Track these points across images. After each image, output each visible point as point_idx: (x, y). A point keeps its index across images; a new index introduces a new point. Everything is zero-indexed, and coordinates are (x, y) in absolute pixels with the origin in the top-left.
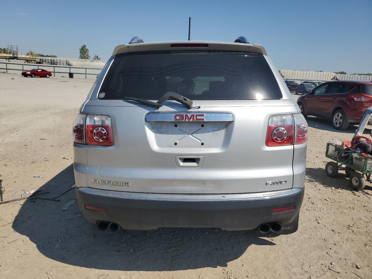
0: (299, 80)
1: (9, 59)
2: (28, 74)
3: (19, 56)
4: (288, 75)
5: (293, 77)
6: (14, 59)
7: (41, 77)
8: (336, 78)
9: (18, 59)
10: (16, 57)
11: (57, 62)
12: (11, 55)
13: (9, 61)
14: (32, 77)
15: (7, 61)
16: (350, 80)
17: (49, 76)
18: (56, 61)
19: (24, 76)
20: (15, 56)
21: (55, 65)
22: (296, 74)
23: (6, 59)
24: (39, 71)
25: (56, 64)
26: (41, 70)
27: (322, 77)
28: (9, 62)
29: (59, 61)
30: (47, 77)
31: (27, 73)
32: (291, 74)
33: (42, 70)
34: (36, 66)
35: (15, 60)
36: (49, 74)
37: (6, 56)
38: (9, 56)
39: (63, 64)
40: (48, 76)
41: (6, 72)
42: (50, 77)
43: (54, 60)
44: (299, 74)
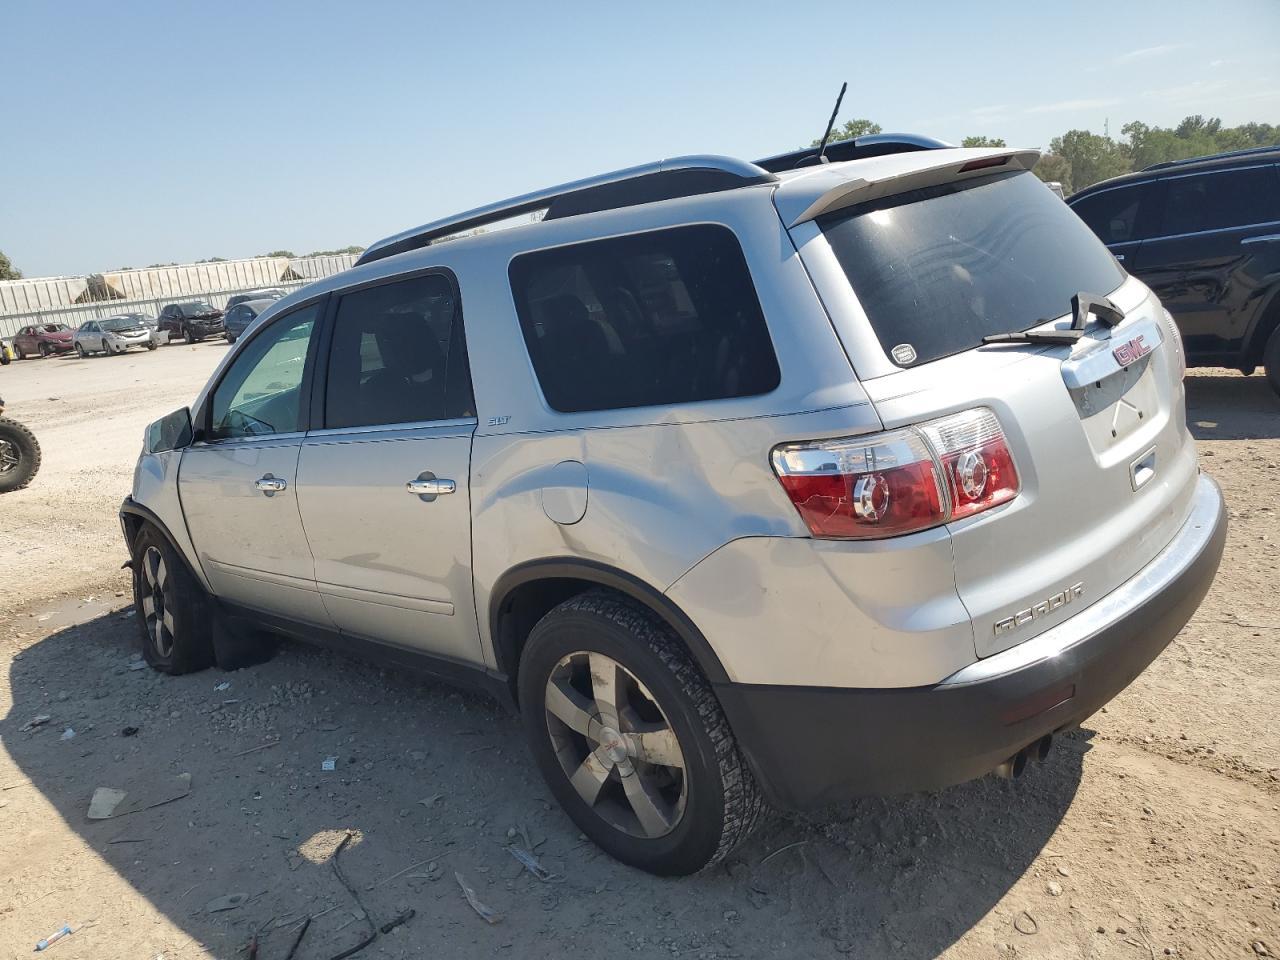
0: (150, 302)
4: (136, 285)
5: (156, 290)
8: (294, 273)
16: (347, 269)
22: (164, 278)
27: (249, 275)
32: (145, 281)
44: (173, 277)
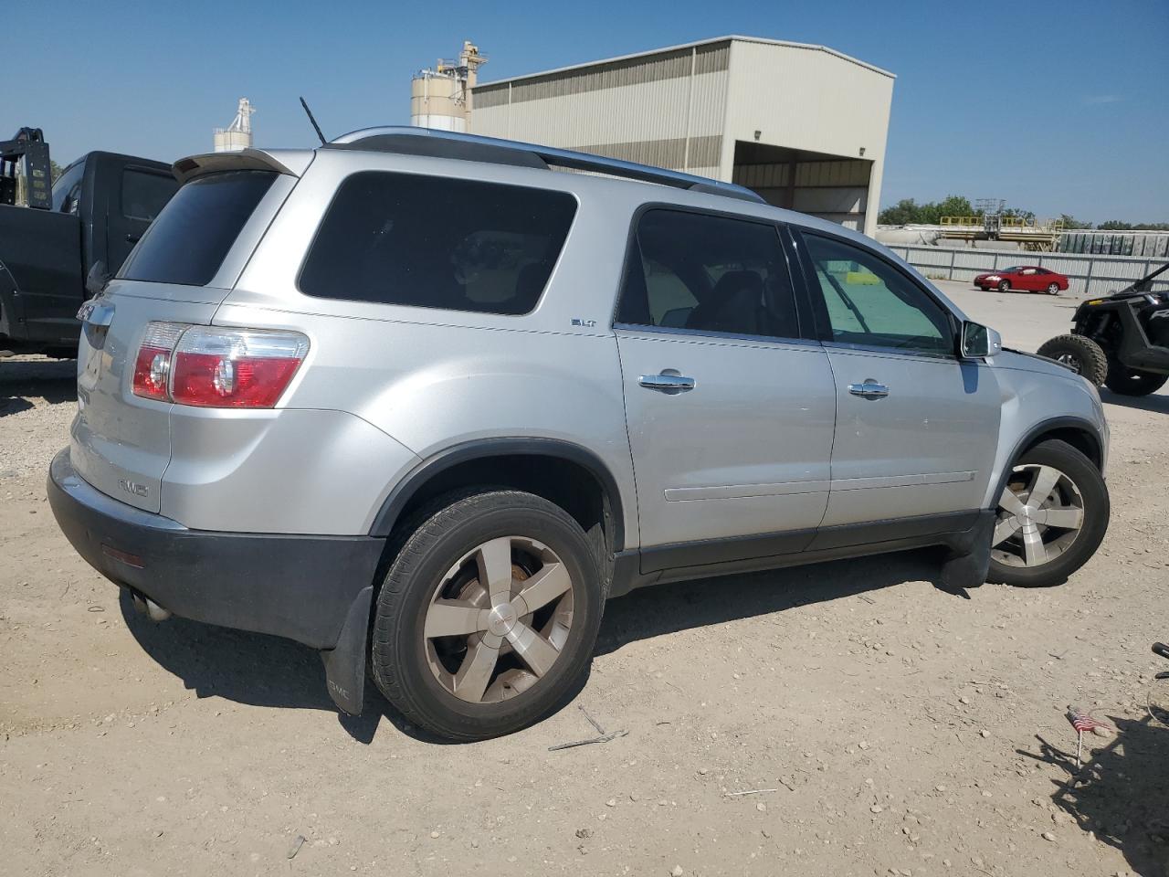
1: (974, 239)
2: (992, 281)
3: (1002, 231)
6: (987, 239)
7: (1032, 292)
9: (998, 239)
10: (994, 233)
11: (1131, 247)
12: (981, 229)
13: (973, 246)
14: (1001, 291)
15: (967, 247)
17: (1059, 289)
18: (1130, 243)
19: (980, 288)
20: (992, 230)
21: (1115, 254)
23: (967, 239)
24: (1026, 272)
25: (1128, 250)
26: (1033, 271)
28: (974, 250)
29: (1141, 241)
30: (1048, 293)
31: (989, 278)
33: (1039, 270)
34: (1034, 260)
35: (991, 242)
36: (1057, 284)
37: (966, 230)
38: (977, 230)
39: (1152, 251)
40: (1053, 289)
41: (948, 277)
42: (1060, 292)
43: (1123, 237)
